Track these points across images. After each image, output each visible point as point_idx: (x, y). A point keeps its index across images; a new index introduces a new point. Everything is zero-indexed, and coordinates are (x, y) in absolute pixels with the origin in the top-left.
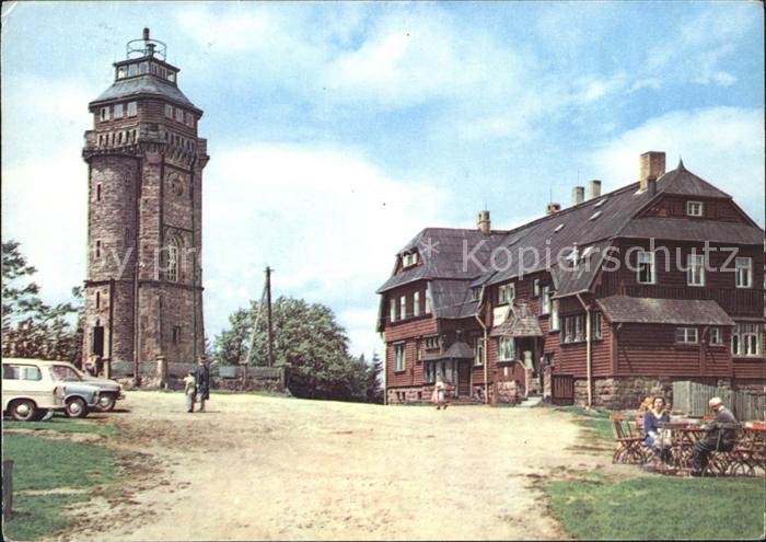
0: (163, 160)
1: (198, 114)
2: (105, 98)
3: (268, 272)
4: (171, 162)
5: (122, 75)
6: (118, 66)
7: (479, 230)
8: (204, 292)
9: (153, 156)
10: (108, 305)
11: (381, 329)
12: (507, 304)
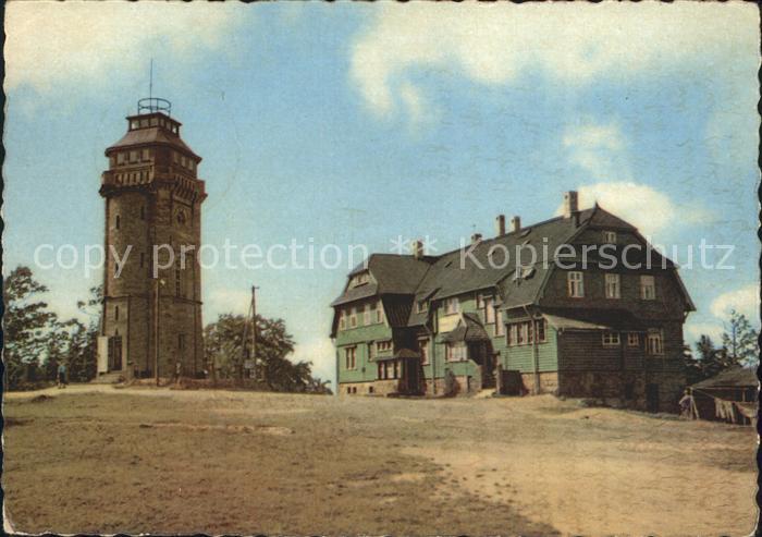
0: (171, 197)
1: (198, 160)
2: (120, 145)
3: (253, 289)
4: (177, 198)
5: (133, 126)
6: (131, 119)
7: (413, 256)
8: (203, 307)
9: (163, 193)
10: (126, 317)
11: (333, 335)
12: (456, 314)
